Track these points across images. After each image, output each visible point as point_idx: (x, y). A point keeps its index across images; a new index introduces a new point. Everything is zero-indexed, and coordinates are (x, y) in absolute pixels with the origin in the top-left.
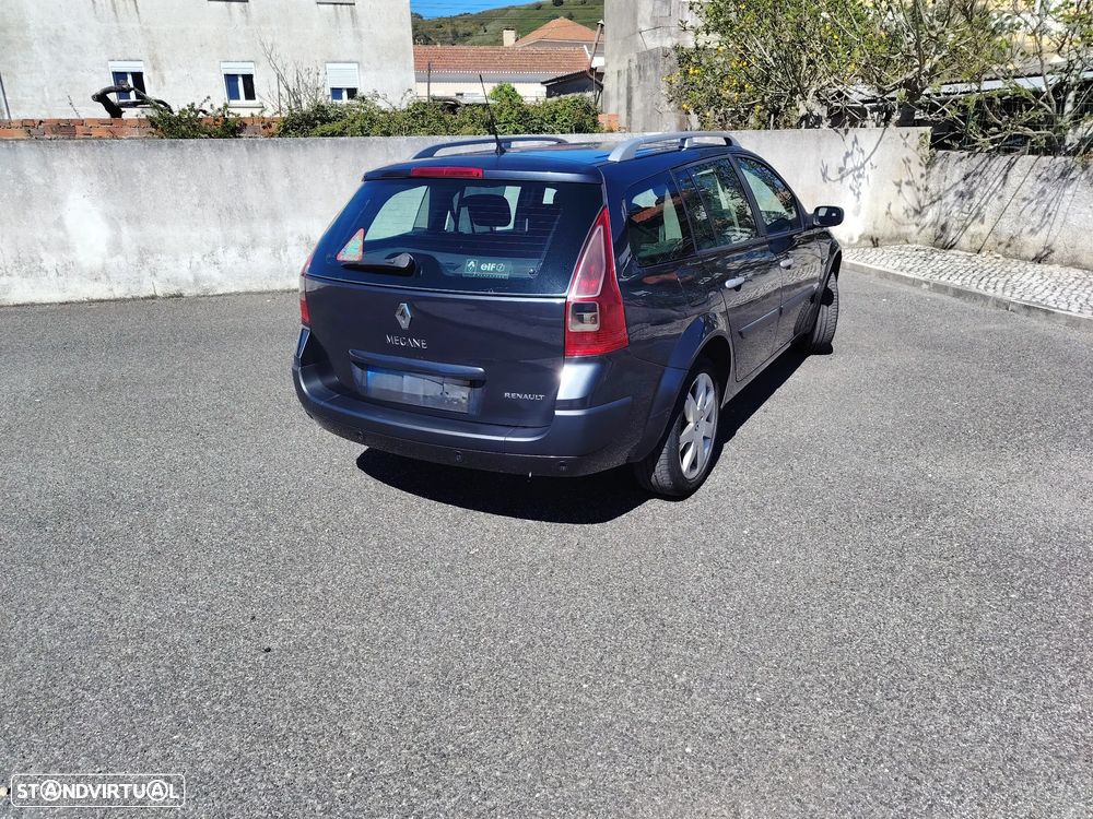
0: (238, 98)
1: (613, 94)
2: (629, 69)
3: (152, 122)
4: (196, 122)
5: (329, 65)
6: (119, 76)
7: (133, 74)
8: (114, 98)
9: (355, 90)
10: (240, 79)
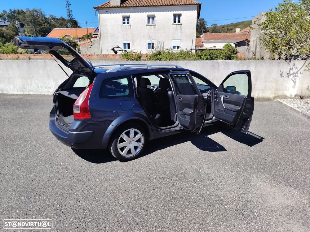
1: (252, 46)
2: (257, 40)
3: (122, 55)
4: (131, 55)
5: (173, 40)
6: (125, 44)
7: (128, 43)
8: (116, 49)
9: (179, 46)
10: (151, 44)
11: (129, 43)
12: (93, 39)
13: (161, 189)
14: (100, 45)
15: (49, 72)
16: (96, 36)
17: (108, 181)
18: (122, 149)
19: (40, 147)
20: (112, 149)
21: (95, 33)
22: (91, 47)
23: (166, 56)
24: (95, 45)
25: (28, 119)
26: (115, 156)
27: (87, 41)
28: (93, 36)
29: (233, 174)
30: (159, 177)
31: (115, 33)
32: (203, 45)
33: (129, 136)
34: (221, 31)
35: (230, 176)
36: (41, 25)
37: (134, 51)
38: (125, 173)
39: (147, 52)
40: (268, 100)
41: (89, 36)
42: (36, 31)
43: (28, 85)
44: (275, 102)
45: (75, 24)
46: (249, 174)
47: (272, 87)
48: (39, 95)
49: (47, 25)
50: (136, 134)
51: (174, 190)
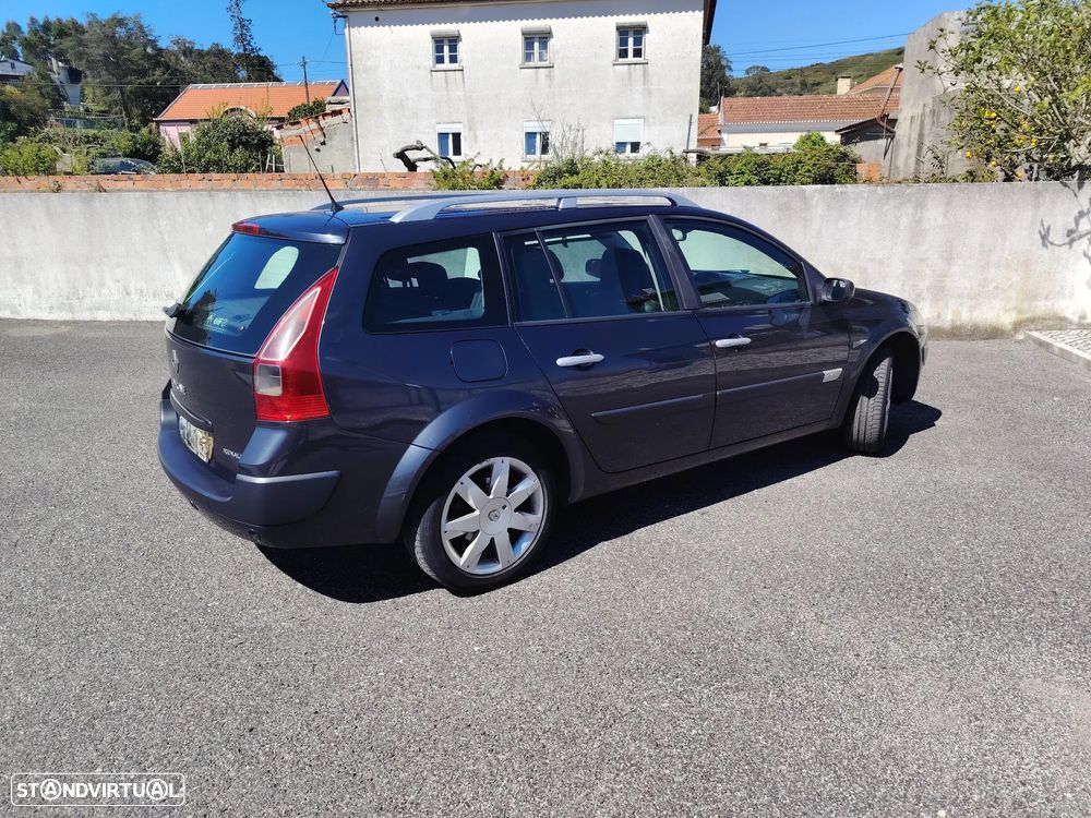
0: (534, 153)
1: (904, 141)
2: (923, 114)
3: (435, 174)
4: (467, 175)
5: (616, 122)
6: (443, 136)
7: (453, 134)
8: (411, 155)
9: (638, 144)
10: (538, 136)
11: (459, 134)
12: (329, 119)
13: (637, 726)
14: (354, 140)
15: (166, 237)
16: (338, 107)
17: (406, 684)
18: (460, 544)
19: (123, 533)
20: (417, 543)
21: (334, 99)
22: (322, 148)
23: (596, 177)
24: (336, 142)
25: (84, 417)
26: (429, 573)
27: (307, 128)
28: (329, 109)
29: (932, 649)
30: (620, 663)
31: (407, 99)
32: (720, 139)
33: (487, 489)
34: (779, 91)
35: (923, 658)
36: (142, 73)
37: (477, 161)
38: (476, 649)
39: (526, 165)
40: (994, 333)
41: (315, 111)
42: (122, 93)
43: (89, 284)
44: (1019, 342)
45: (262, 70)
46: (1000, 650)
47: (1011, 286)
48: (132, 322)
49: (164, 73)
50: (515, 477)
51: (694, 731)
